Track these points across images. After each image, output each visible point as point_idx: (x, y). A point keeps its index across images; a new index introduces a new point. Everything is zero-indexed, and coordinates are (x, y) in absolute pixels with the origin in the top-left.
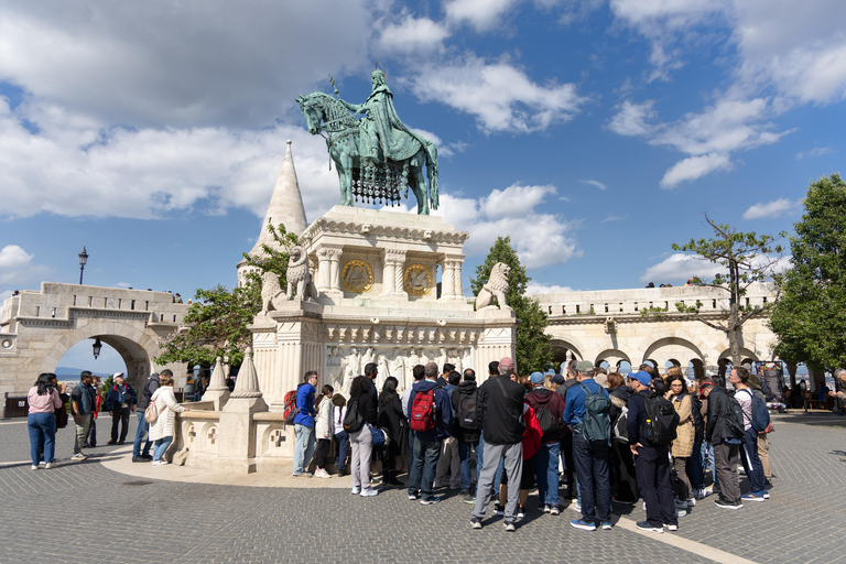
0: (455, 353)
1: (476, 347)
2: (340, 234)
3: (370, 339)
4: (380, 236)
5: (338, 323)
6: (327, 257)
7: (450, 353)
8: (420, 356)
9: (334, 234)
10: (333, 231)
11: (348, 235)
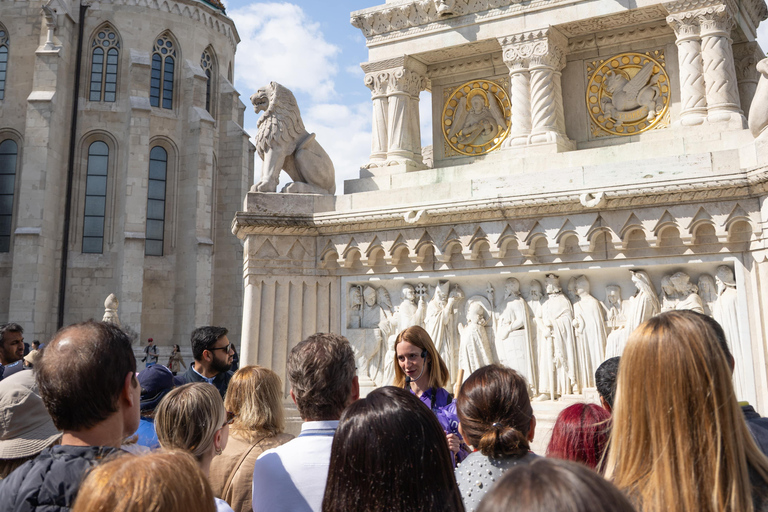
0: (680, 283)
1: (747, 263)
2: (400, 35)
3: (430, 263)
4: (482, 12)
5: (353, 231)
6: (377, 92)
7: (665, 284)
8: (573, 299)
9: (387, 39)
10: (384, 34)
11: (415, 31)
